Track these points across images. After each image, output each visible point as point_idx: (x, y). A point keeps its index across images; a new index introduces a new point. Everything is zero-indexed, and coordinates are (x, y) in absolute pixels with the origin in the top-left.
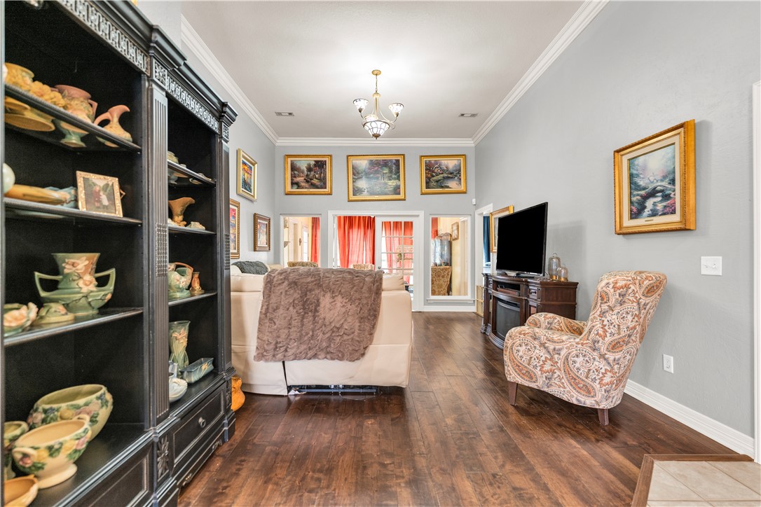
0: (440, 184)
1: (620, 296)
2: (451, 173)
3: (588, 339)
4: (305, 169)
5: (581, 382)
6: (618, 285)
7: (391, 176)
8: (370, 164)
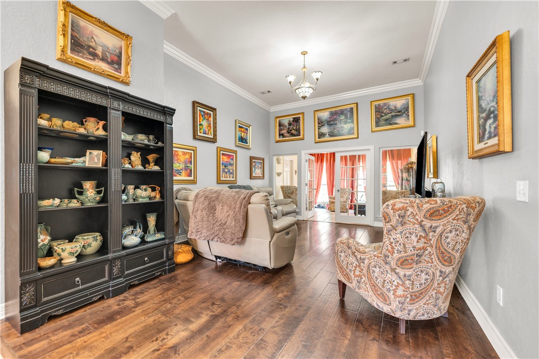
0: (389, 122)
1: (399, 217)
2: (399, 112)
3: (381, 253)
4: (287, 124)
5: (379, 290)
6: (396, 207)
7: (346, 121)
8: (330, 114)
